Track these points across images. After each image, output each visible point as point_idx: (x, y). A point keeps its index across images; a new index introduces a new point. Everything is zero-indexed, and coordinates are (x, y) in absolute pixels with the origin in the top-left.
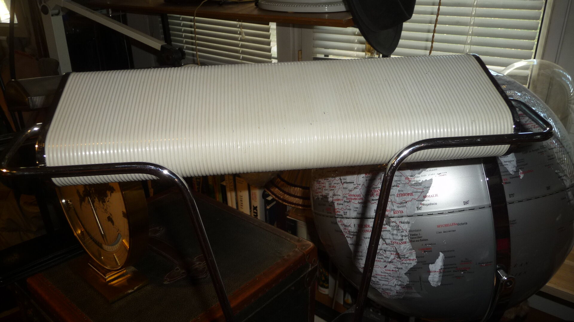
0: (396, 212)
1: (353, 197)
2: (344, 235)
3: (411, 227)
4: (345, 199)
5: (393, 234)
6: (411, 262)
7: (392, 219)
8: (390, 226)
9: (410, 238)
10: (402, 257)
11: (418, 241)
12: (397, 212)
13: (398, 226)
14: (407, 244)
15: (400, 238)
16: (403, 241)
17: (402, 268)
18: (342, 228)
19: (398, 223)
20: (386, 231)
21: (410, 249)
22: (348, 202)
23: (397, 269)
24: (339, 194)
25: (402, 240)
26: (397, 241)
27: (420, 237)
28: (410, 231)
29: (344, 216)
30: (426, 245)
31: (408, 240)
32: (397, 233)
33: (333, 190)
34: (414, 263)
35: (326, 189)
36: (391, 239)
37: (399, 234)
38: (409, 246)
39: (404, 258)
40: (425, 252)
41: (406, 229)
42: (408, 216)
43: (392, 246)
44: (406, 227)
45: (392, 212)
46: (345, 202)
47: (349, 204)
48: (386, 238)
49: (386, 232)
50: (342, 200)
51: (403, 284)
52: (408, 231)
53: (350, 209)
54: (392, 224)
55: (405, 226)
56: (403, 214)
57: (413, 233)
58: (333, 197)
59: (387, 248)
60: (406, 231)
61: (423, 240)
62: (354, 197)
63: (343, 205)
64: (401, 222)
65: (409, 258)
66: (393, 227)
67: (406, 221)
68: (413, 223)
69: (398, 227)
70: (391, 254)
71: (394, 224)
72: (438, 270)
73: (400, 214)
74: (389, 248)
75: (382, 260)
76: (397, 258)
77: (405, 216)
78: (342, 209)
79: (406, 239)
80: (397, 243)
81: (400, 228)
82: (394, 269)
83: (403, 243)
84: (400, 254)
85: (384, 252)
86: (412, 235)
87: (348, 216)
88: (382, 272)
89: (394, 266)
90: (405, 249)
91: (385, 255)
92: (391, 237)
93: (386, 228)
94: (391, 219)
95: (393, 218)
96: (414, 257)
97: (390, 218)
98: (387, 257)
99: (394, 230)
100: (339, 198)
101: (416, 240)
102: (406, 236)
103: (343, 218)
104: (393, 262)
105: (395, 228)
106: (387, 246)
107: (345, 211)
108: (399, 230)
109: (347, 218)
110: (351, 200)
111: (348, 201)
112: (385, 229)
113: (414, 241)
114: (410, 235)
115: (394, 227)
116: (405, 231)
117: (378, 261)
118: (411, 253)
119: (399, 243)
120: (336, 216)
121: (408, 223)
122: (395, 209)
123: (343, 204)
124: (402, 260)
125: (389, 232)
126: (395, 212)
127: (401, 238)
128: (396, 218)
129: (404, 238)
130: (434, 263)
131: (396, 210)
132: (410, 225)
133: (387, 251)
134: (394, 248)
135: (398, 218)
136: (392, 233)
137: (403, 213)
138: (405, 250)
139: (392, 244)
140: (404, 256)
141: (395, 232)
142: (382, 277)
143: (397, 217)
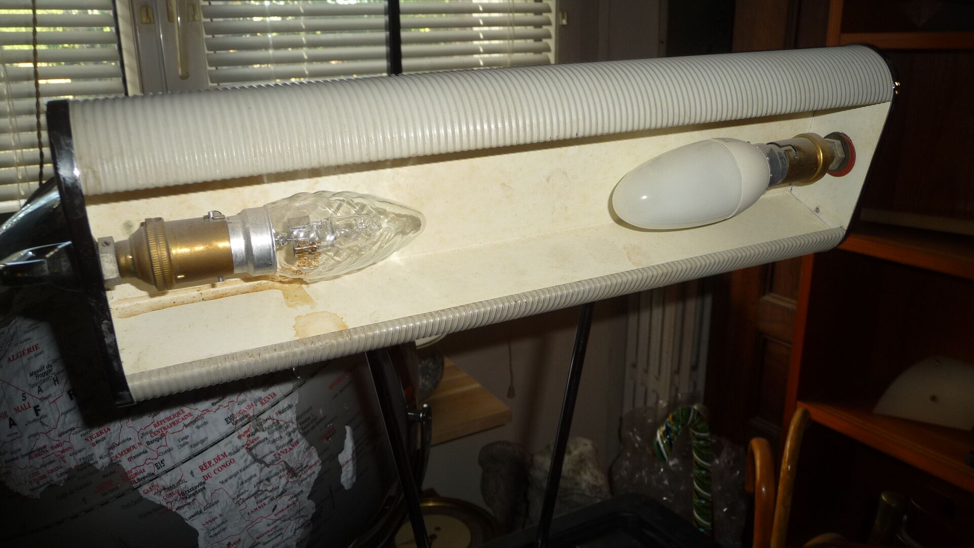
0: (265, 401)
1: (168, 423)
2: (171, 510)
3: (297, 412)
4: (148, 438)
5: (274, 441)
6: (314, 469)
7: (264, 417)
8: (263, 431)
9: (301, 431)
10: (298, 471)
11: (314, 427)
12: (266, 399)
13: (278, 421)
14: (301, 443)
15: (287, 439)
16: (294, 441)
17: (302, 491)
18: (159, 499)
19: (275, 417)
20: (260, 442)
21: (308, 449)
22: (158, 440)
23: (295, 499)
24: (125, 438)
25: (291, 440)
26: (284, 448)
27: (315, 419)
28: (298, 418)
29: (157, 472)
30: (325, 426)
31: (299, 436)
32: (280, 434)
33: (104, 438)
34: (317, 469)
35: (77, 448)
36: (273, 452)
37: (283, 434)
38: (304, 445)
39: (302, 470)
40: (327, 439)
41: (292, 419)
42: (286, 396)
43: (278, 462)
44: (290, 415)
45: (259, 403)
46: (148, 443)
47: (163, 441)
48: (263, 455)
49: (261, 445)
50: (140, 444)
51: (307, 518)
52: (294, 421)
53: (170, 450)
54: (265, 425)
55: (288, 415)
56: (277, 397)
57: (302, 419)
58: (109, 454)
59: (270, 472)
60: (293, 423)
61: (320, 422)
62: (171, 422)
63: (146, 452)
64: (280, 413)
65: (310, 464)
66: (269, 428)
67: (286, 406)
68: (297, 402)
69: (278, 423)
70: (280, 477)
71: (270, 422)
72: (350, 457)
73: (272, 400)
74: (274, 469)
75: (266, 501)
76: (291, 478)
77: (282, 399)
78: (148, 461)
79: (297, 435)
80: (285, 452)
81: (281, 423)
82: (290, 503)
83: (294, 446)
84: (294, 467)
85: (267, 483)
86: (303, 423)
87: (169, 464)
88: (269, 525)
89: (288, 497)
90: (300, 453)
91: (269, 488)
92: (273, 448)
93: (258, 438)
94: (261, 417)
95: (264, 414)
96: (315, 458)
97: (258, 416)
98: (274, 487)
99: (273, 432)
100: (131, 443)
101: (309, 428)
102: (294, 431)
103: (157, 477)
104: (286, 491)
105: (274, 428)
106: (269, 469)
107: (156, 461)
108: (281, 427)
109: (167, 472)
110: (165, 432)
111: (158, 436)
112: (258, 441)
113: (308, 432)
114: (300, 425)
115: (272, 427)
116: (291, 424)
117: (260, 507)
118: (310, 455)
119: (288, 450)
120: (134, 485)
121: (290, 407)
122: (261, 398)
123: (148, 450)
124: (300, 476)
125: (267, 442)
126: (263, 401)
127: (289, 438)
128: (269, 411)
129: (292, 435)
130: (343, 449)
131: (263, 398)
132: (294, 409)
133: (272, 477)
134: (283, 463)
135: (273, 408)
136: (271, 440)
137: (276, 395)
138: (301, 455)
139: (277, 457)
140: (302, 466)
141: (276, 435)
142: (270, 533)
143: (269, 409)
